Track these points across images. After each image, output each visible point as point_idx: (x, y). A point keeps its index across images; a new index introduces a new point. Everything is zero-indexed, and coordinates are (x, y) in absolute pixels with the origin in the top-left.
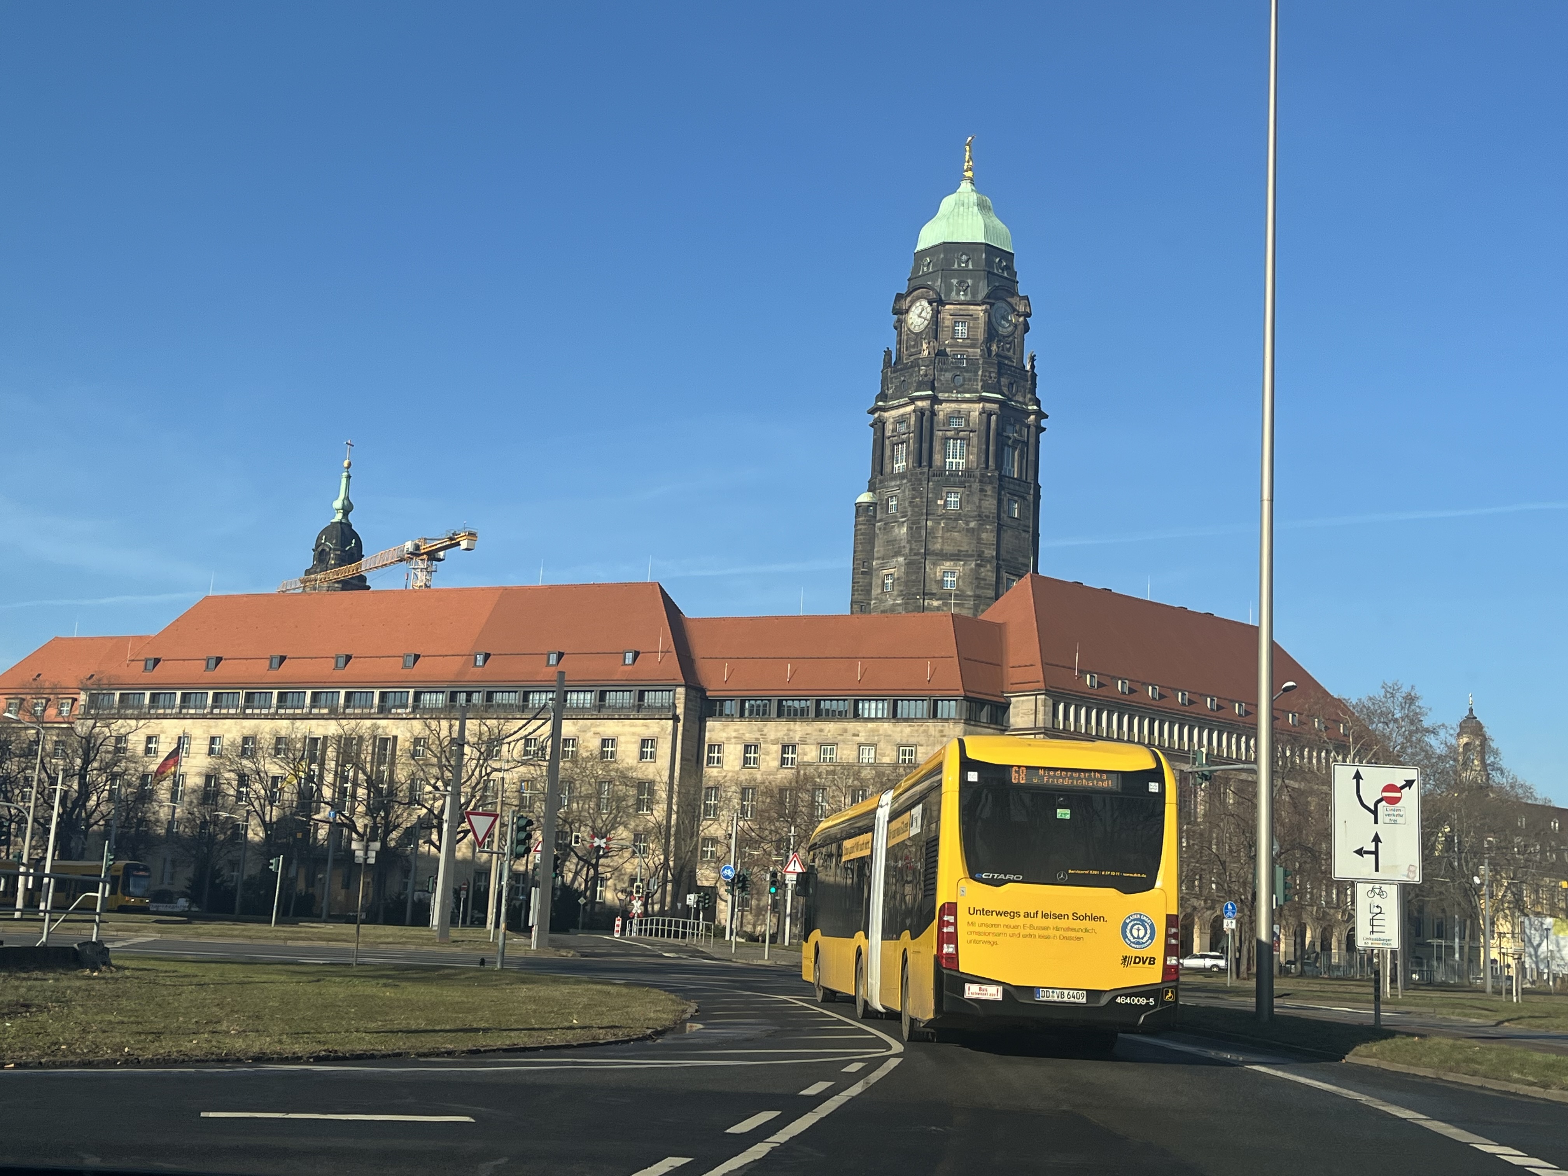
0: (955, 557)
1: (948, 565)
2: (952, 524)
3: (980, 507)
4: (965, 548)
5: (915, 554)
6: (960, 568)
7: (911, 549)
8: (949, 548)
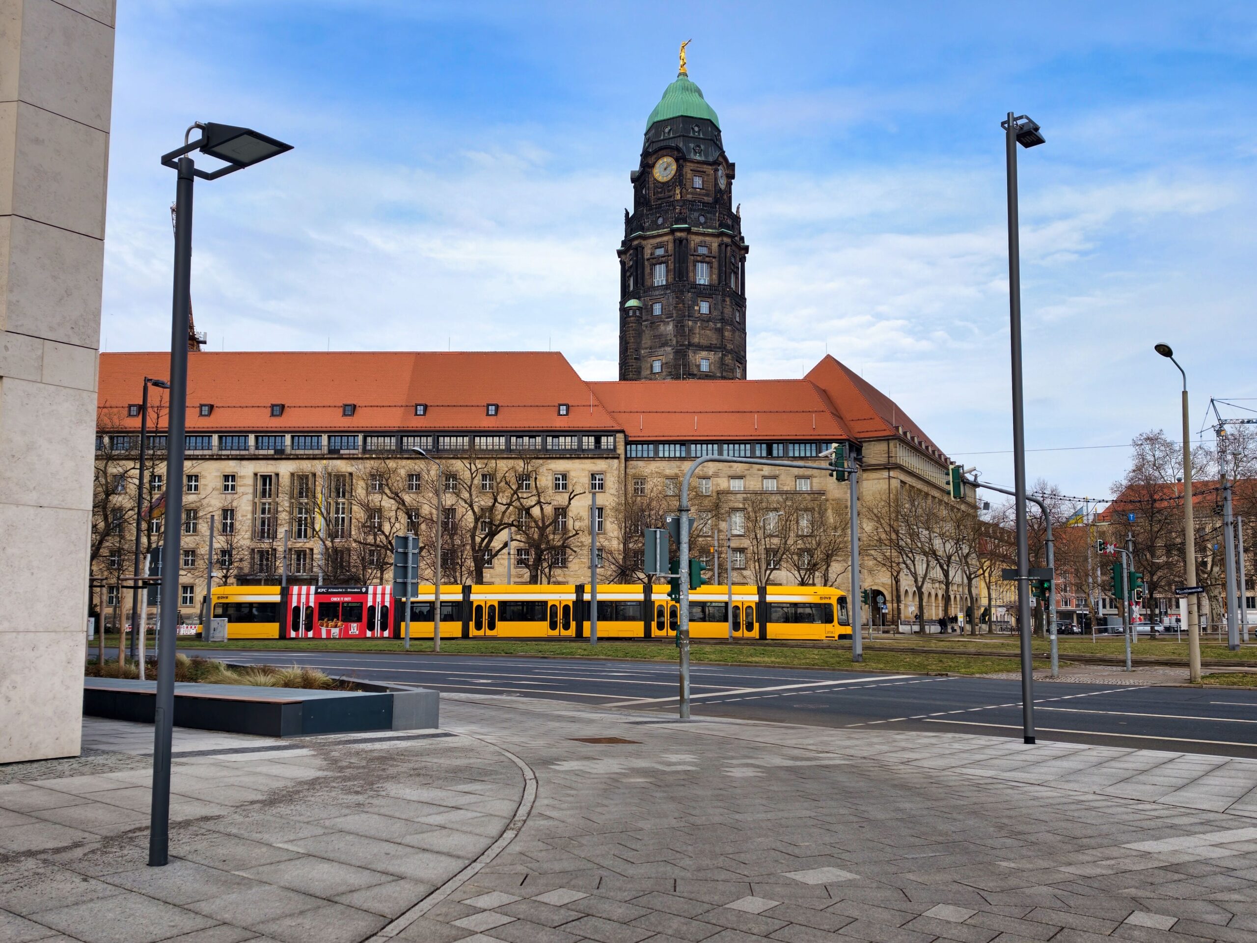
0: (709, 348)
1: (704, 354)
2: (705, 324)
3: (722, 313)
4: (714, 342)
5: (681, 345)
6: (711, 355)
7: (677, 342)
8: (704, 342)
